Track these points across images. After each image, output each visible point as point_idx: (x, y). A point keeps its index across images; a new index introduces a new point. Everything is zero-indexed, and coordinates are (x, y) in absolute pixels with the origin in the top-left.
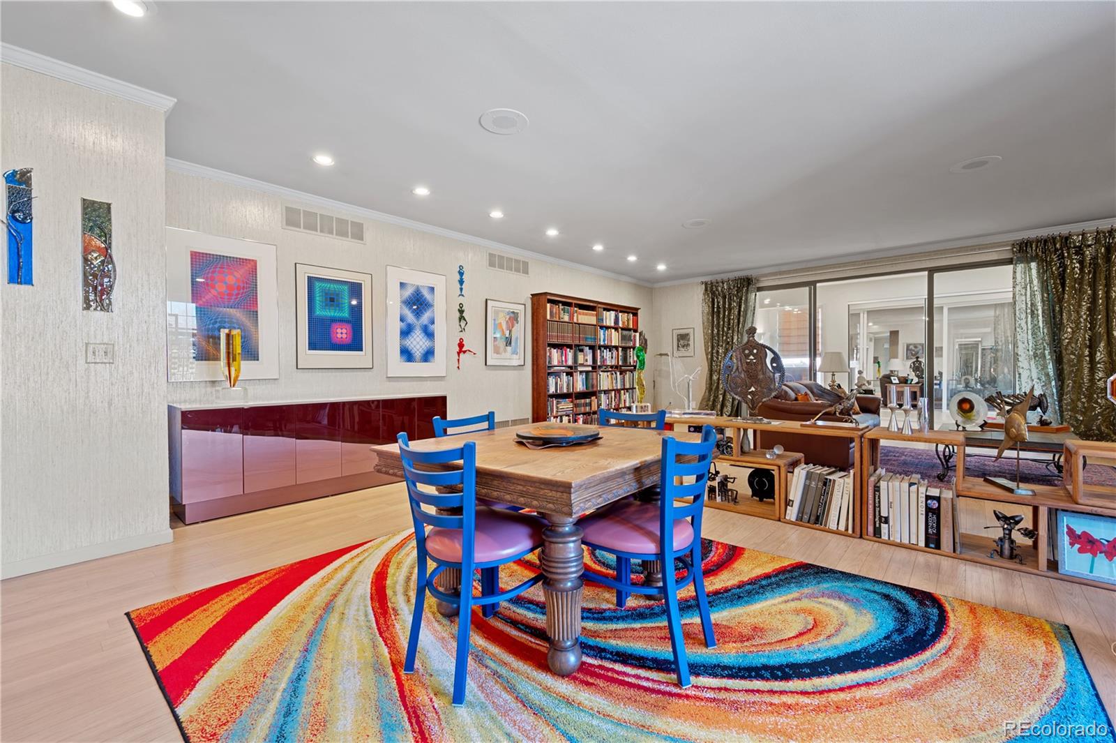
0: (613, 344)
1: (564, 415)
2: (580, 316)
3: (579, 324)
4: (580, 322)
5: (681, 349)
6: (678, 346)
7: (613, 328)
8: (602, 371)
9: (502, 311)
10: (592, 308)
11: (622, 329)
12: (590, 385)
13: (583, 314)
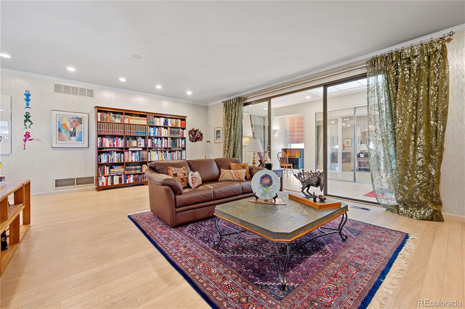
0: (163, 136)
1: (115, 175)
2: (131, 120)
3: (130, 124)
4: (131, 123)
5: (218, 138)
6: (217, 137)
7: (163, 127)
8: (152, 151)
9: (66, 117)
10: (145, 116)
11: (170, 127)
12: (141, 159)
13: (132, 119)
